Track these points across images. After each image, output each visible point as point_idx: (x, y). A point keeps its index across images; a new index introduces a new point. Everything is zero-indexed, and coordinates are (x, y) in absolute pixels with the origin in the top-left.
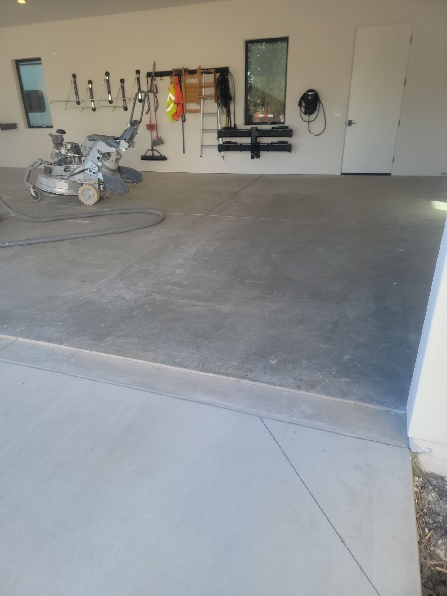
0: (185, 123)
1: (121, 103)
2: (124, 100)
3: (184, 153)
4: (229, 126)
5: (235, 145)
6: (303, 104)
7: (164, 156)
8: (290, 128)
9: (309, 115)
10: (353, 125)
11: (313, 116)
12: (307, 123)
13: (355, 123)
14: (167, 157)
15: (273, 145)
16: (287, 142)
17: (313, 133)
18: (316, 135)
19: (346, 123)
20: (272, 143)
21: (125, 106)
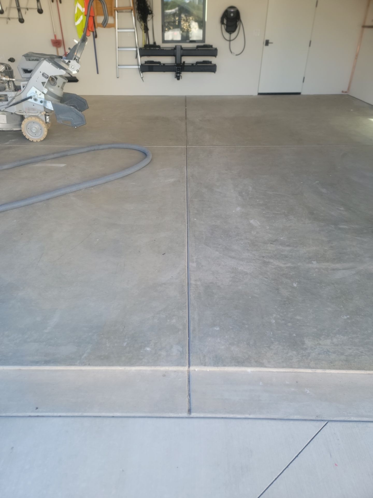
0: (96, 39)
1: (14, 13)
2: (19, 10)
3: (98, 73)
4: (147, 43)
5: (158, 65)
6: (225, 21)
7: (75, 78)
8: (214, 46)
9: (230, 34)
10: (270, 45)
11: (233, 35)
12: (228, 42)
13: (272, 43)
14: (78, 78)
15: (198, 65)
16: (210, 62)
17: (234, 53)
18: (236, 55)
19: (263, 44)
20: (197, 63)
21: (21, 17)
